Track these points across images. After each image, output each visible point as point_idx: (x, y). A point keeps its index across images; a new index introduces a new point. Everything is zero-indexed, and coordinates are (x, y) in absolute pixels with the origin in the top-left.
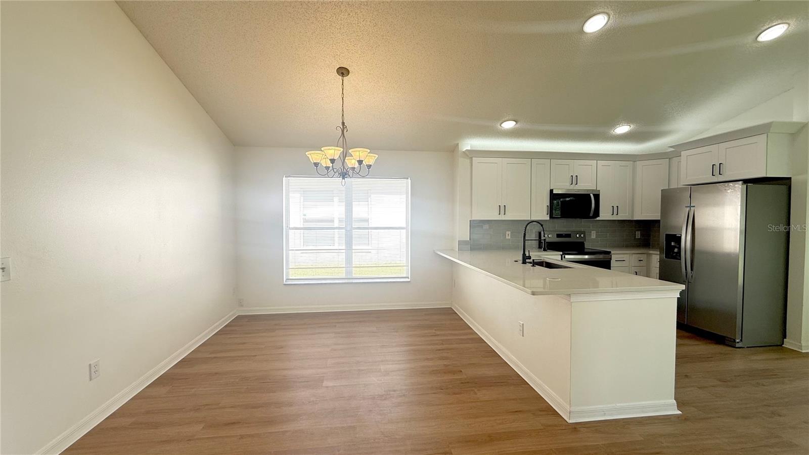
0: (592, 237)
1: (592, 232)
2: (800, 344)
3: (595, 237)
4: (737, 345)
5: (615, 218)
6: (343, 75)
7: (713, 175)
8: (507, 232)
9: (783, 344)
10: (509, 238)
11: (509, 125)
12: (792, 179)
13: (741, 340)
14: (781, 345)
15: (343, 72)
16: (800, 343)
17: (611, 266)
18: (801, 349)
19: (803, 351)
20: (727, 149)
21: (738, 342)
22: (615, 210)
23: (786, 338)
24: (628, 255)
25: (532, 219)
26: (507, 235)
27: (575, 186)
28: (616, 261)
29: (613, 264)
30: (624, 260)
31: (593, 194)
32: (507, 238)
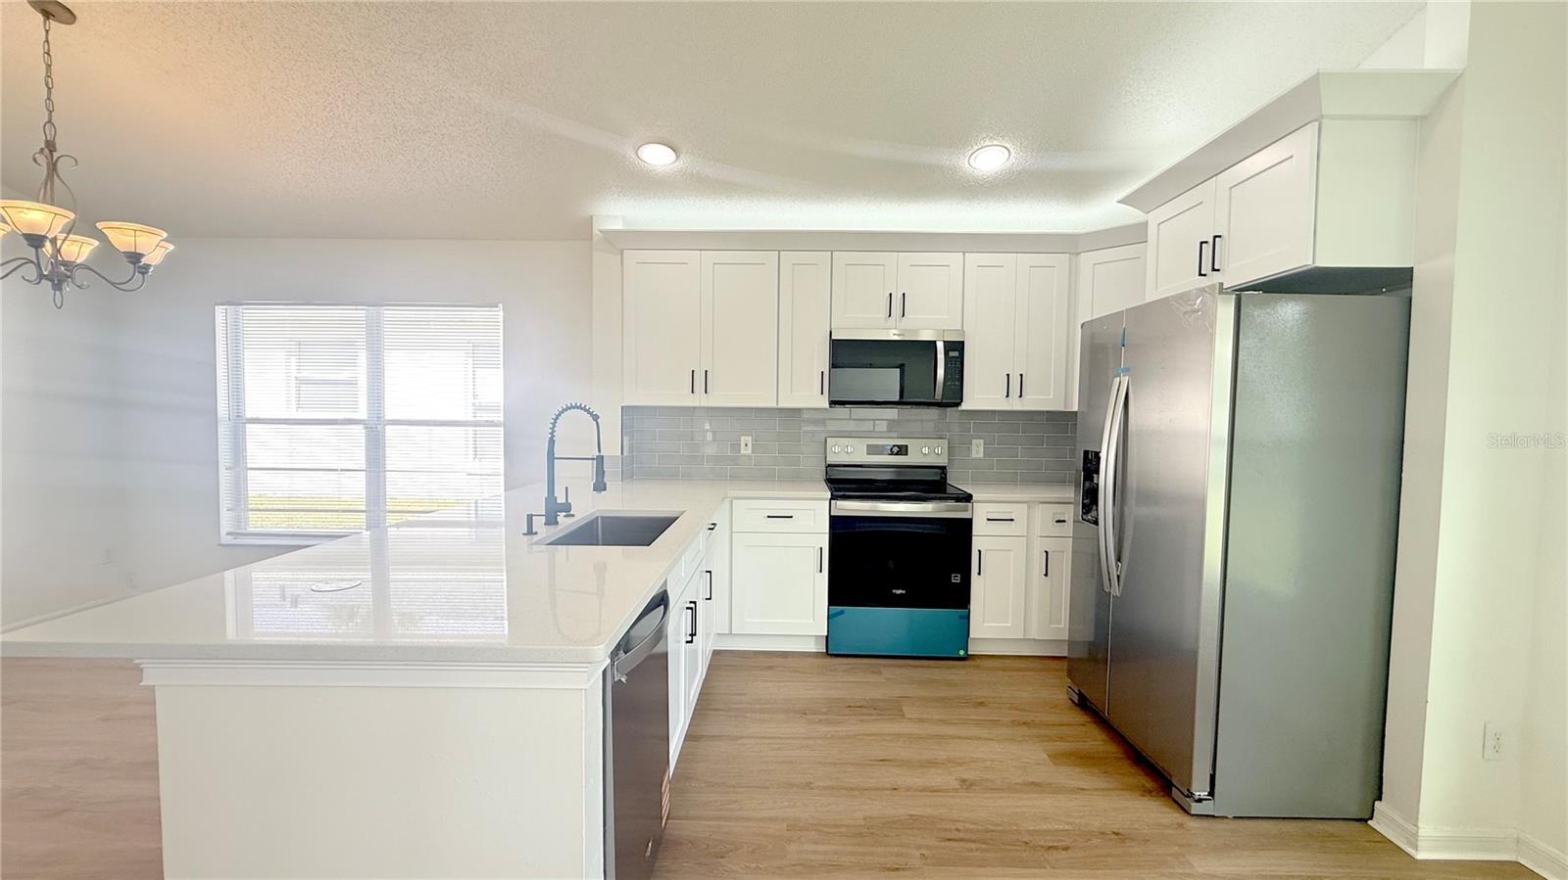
0: (974, 455)
1: (974, 441)
2: (1411, 828)
3: (981, 455)
4: (1196, 808)
5: (1015, 404)
6: (48, 19)
7: (1200, 274)
8: (743, 438)
9: (1371, 818)
10: (749, 452)
11: (658, 157)
12: (1414, 271)
13: (1212, 793)
14: (1366, 821)
16: (1416, 826)
17: (974, 533)
18: (1416, 848)
19: (1420, 856)
20: (1233, 190)
21: (1200, 800)
22: (1015, 384)
23: (1380, 799)
24: (1026, 505)
25: (781, 405)
26: (743, 445)
27: (900, 322)
28: (989, 520)
29: (979, 528)
30: (1012, 520)
31: (944, 342)
32: (742, 452)
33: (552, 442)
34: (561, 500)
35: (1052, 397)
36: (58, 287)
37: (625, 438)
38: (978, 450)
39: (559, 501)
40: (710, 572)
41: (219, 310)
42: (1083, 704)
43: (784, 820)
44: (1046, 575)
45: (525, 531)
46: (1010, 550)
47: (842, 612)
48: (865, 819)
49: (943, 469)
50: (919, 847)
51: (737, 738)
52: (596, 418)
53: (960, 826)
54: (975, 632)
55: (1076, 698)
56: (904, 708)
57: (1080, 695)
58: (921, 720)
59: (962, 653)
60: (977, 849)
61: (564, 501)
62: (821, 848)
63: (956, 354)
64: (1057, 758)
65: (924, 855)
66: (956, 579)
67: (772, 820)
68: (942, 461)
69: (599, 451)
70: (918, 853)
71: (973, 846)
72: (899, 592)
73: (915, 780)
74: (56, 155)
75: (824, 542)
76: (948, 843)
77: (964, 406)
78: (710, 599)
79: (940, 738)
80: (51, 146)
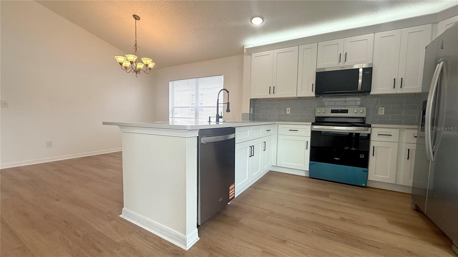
0: (380, 113)
1: (380, 108)
3: (383, 113)
5: (398, 91)
6: (136, 19)
8: (287, 109)
10: (289, 113)
11: (257, 22)
15: (136, 17)
17: (371, 139)
22: (398, 82)
24: (399, 130)
25: (298, 96)
26: (287, 111)
27: (344, 63)
28: (379, 135)
29: (373, 137)
30: (391, 135)
31: (363, 68)
32: (287, 113)
33: (218, 100)
34: (220, 115)
35: (419, 87)
36: (136, 73)
37: (251, 108)
38: (382, 111)
39: (219, 116)
40: (265, 142)
41: (170, 82)
42: (417, 210)
43: (270, 211)
44: (408, 159)
45: (209, 121)
46: (390, 148)
47: (314, 164)
48: (296, 218)
49: (363, 118)
50: (312, 229)
51: (267, 190)
52: (228, 92)
53: (333, 229)
54: (370, 178)
55: (414, 207)
56: (329, 195)
57: (416, 206)
58: (335, 199)
59: (364, 185)
60: (336, 236)
61: (221, 116)
62: (278, 220)
63: (368, 72)
64: (391, 222)
65: (313, 232)
66: (362, 156)
67: (267, 210)
68: (364, 115)
69: (228, 101)
70: (311, 231)
71: (335, 235)
72: (337, 159)
73: (323, 213)
74: (137, 47)
75: (309, 139)
76: (325, 232)
77: (372, 93)
78: (265, 150)
79: (340, 205)
80: (136, 45)
